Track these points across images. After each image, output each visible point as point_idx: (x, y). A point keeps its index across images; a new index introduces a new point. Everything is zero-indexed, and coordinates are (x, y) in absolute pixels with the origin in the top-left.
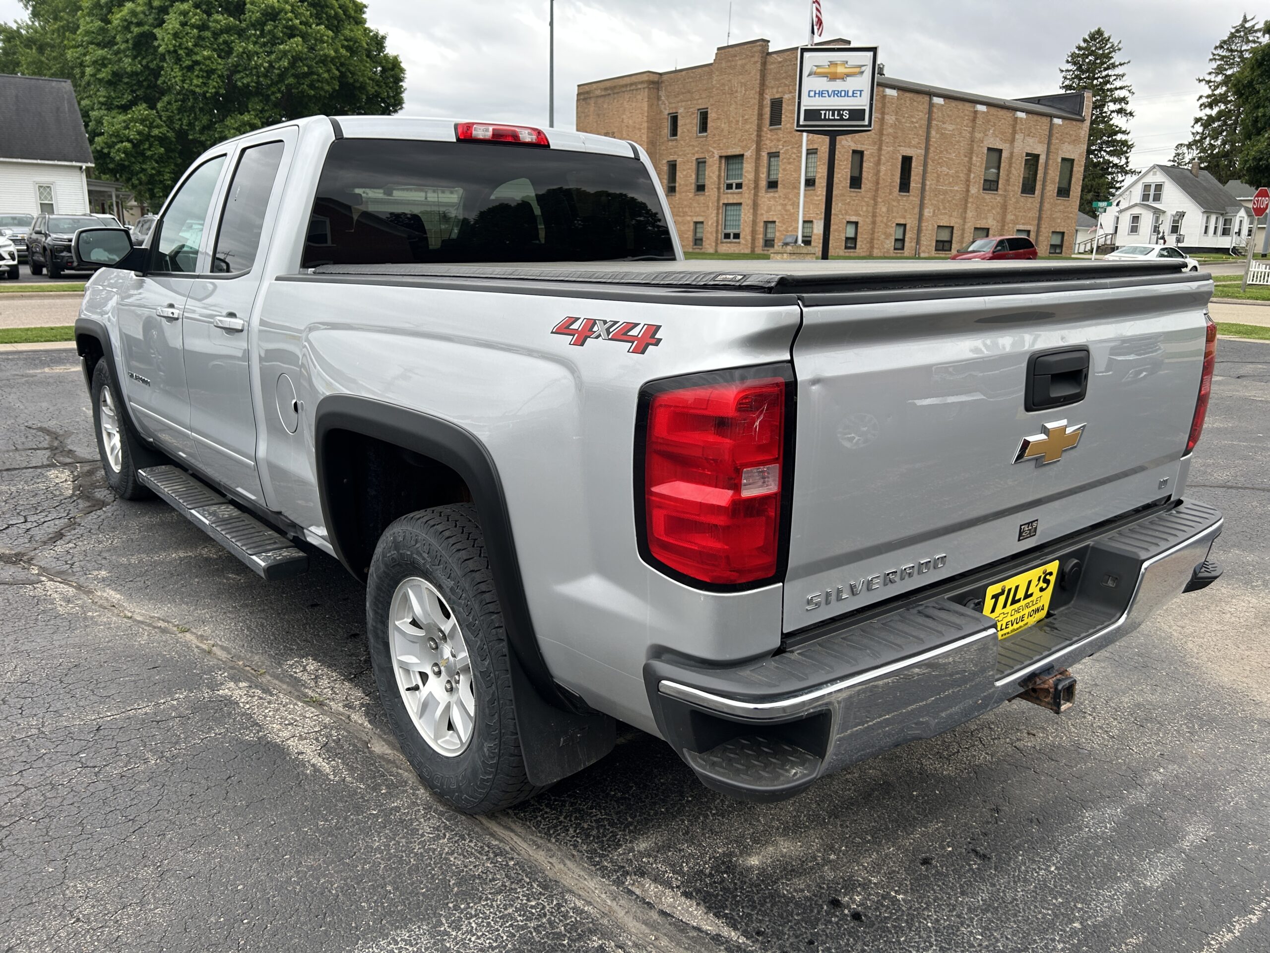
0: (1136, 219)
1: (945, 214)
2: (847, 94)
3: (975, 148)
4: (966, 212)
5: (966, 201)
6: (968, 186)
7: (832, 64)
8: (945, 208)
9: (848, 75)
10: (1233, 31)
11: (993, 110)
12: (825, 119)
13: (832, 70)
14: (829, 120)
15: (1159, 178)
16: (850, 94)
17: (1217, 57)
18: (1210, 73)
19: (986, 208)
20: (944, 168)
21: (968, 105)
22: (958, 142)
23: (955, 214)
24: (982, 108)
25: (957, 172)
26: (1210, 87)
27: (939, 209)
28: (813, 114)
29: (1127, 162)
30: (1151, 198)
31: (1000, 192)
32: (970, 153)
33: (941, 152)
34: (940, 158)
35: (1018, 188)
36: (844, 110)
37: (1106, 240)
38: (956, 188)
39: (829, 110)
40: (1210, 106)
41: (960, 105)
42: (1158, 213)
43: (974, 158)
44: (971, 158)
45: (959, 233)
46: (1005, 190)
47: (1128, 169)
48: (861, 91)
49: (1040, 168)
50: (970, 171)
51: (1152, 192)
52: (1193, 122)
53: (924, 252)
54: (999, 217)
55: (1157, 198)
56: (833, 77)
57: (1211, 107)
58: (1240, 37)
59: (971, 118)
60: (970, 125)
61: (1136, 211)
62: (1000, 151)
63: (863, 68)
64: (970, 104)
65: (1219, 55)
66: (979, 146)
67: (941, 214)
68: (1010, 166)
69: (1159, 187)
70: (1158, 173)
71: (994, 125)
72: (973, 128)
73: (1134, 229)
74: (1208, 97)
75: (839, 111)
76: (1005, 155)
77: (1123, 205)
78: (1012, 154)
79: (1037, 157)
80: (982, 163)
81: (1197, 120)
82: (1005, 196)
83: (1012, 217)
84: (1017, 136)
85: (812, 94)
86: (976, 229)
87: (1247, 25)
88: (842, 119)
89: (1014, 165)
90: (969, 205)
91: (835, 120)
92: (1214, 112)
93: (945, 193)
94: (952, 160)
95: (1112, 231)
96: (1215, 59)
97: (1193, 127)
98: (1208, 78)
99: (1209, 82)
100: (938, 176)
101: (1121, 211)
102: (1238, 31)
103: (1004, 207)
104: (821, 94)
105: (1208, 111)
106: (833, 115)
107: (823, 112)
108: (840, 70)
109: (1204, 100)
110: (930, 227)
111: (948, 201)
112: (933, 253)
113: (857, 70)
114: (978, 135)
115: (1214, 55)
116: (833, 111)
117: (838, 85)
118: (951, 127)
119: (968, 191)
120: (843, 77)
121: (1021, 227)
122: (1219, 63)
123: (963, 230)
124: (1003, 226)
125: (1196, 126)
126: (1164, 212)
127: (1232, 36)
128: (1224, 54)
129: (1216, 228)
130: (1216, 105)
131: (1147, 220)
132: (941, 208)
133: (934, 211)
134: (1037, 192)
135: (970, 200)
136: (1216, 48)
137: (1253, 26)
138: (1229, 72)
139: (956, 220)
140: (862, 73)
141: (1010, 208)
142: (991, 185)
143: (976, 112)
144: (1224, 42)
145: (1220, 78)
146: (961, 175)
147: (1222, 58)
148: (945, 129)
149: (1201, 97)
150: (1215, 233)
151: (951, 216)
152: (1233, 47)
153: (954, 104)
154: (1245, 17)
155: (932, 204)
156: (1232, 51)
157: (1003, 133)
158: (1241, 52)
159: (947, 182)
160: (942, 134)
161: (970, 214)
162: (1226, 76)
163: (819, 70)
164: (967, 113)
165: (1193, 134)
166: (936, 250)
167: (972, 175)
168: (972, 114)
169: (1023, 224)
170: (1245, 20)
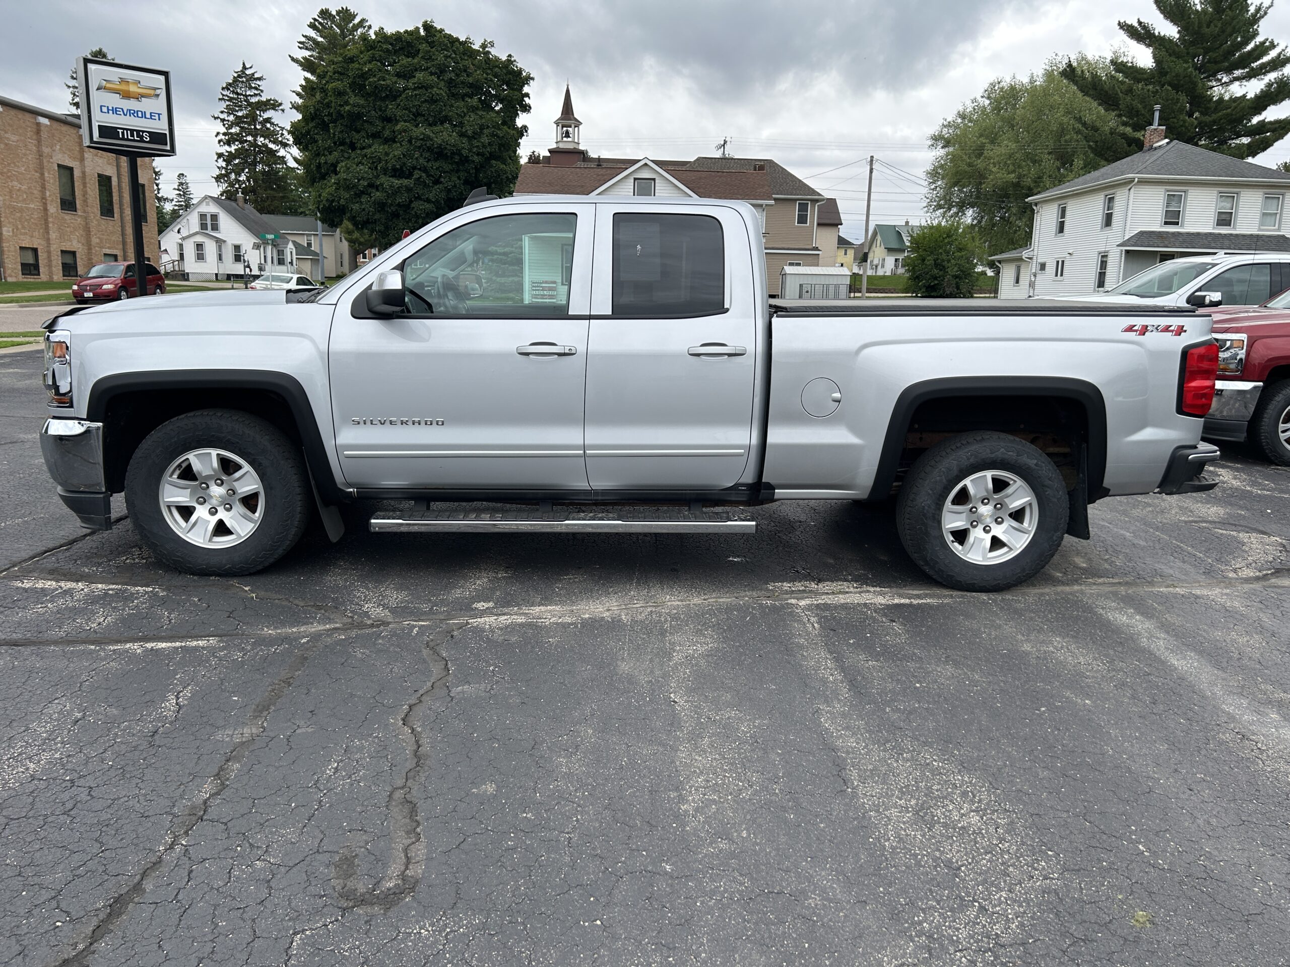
0: (199, 246)
1: (25, 234)
2: (144, 115)
3: (45, 164)
4: (48, 233)
5: (46, 221)
6: (45, 204)
7: (123, 81)
8: (24, 227)
9: (143, 96)
10: (236, 75)
11: (56, 125)
12: (123, 139)
13: (123, 87)
14: (128, 140)
15: (212, 209)
16: (148, 116)
17: (226, 98)
18: (222, 112)
19: (68, 229)
20: (15, 183)
21: (28, 115)
22: (25, 155)
23: (36, 234)
24: (44, 121)
25: (29, 188)
26: (224, 125)
27: (17, 229)
28: (106, 131)
29: (159, 189)
30: (209, 227)
31: (79, 213)
32: (41, 169)
33: (9, 164)
34: (9, 171)
35: (97, 210)
36: (143, 132)
37: (174, 266)
38: (32, 206)
39: (127, 130)
40: (228, 143)
41: (20, 115)
42: (220, 242)
43: (46, 175)
44: (42, 174)
45: (45, 255)
46: (84, 212)
47: (159, 195)
48: (159, 114)
49: (114, 190)
50: (43, 187)
51: (209, 222)
52: (216, 157)
53: (11, 276)
54: (83, 240)
55: (215, 228)
56: (127, 96)
57: (229, 145)
58: (243, 82)
59: (35, 130)
60: (34, 137)
61: (199, 239)
62: (71, 169)
63: (158, 92)
64: (31, 115)
65: (228, 97)
66: (49, 161)
67: (21, 234)
68: (85, 186)
69: (214, 217)
70: (211, 203)
71: (60, 141)
72: (39, 141)
73: (200, 257)
74: (224, 134)
75: (138, 131)
76: (77, 173)
77: (184, 233)
78: (84, 173)
79: (109, 178)
80: (55, 181)
81: (220, 155)
82: (86, 218)
83: (98, 240)
84: (86, 155)
85: (105, 109)
86: (62, 252)
87: (248, 72)
88: (142, 141)
89: (88, 185)
90: (50, 225)
91: (134, 140)
92: (233, 149)
93: (21, 210)
94: (22, 174)
95: (177, 257)
96: (223, 99)
97: (216, 161)
98: (222, 116)
99: (223, 120)
100: (11, 192)
101: (183, 239)
102: (239, 76)
103: (87, 230)
104: (115, 111)
105: (227, 148)
106: (132, 135)
107: (120, 131)
108: (133, 88)
109: (221, 137)
110: (12, 249)
111: (26, 220)
112: (21, 278)
113: (152, 92)
114: (46, 150)
115: (223, 95)
116: (132, 131)
117: (132, 104)
118: (14, 138)
119: (46, 210)
120: (138, 97)
121: (108, 251)
122: (228, 103)
123: (49, 252)
124: (90, 249)
125: (219, 160)
126: (225, 241)
127: (235, 80)
128: (231, 95)
129: (272, 257)
130: (234, 143)
131: (210, 248)
132: (20, 227)
133: (13, 230)
134: (116, 215)
135: (50, 220)
136: (223, 89)
137: (253, 74)
138: (240, 114)
139: (39, 241)
140: (158, 96)
141: (93, 231)
142: (68, 204)
143: (38, 124)
144: (230, 84)
145: (231, 118)
146: (35, 192)
147: (231, 99)
148: (8, 139)
149: (218, 134)
150: (272, 263)
151: (32, 237)
152: (239, 91)
153: (13, 112)
154: (244, 64)
155: (9, 223)
156: (237, 94)
157: (70, 150)
158: (246, 96)
159: (21, 198)
160: (6, 145)
161: (53, 235)
162: (237, 117)
163: (108, 85)
164: (28, 123)
165: (218, 168)
166: (23, 274)
167: (48, 193)
168: (35, 126)
169: (109, 248)
170: (244, 68)
